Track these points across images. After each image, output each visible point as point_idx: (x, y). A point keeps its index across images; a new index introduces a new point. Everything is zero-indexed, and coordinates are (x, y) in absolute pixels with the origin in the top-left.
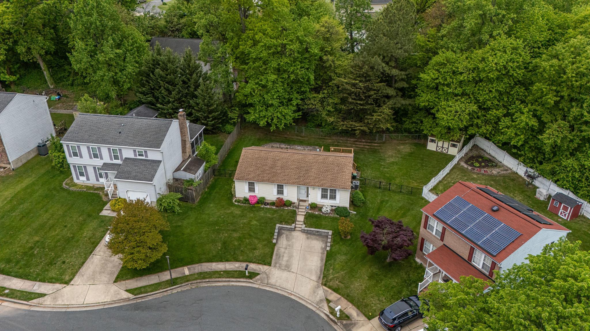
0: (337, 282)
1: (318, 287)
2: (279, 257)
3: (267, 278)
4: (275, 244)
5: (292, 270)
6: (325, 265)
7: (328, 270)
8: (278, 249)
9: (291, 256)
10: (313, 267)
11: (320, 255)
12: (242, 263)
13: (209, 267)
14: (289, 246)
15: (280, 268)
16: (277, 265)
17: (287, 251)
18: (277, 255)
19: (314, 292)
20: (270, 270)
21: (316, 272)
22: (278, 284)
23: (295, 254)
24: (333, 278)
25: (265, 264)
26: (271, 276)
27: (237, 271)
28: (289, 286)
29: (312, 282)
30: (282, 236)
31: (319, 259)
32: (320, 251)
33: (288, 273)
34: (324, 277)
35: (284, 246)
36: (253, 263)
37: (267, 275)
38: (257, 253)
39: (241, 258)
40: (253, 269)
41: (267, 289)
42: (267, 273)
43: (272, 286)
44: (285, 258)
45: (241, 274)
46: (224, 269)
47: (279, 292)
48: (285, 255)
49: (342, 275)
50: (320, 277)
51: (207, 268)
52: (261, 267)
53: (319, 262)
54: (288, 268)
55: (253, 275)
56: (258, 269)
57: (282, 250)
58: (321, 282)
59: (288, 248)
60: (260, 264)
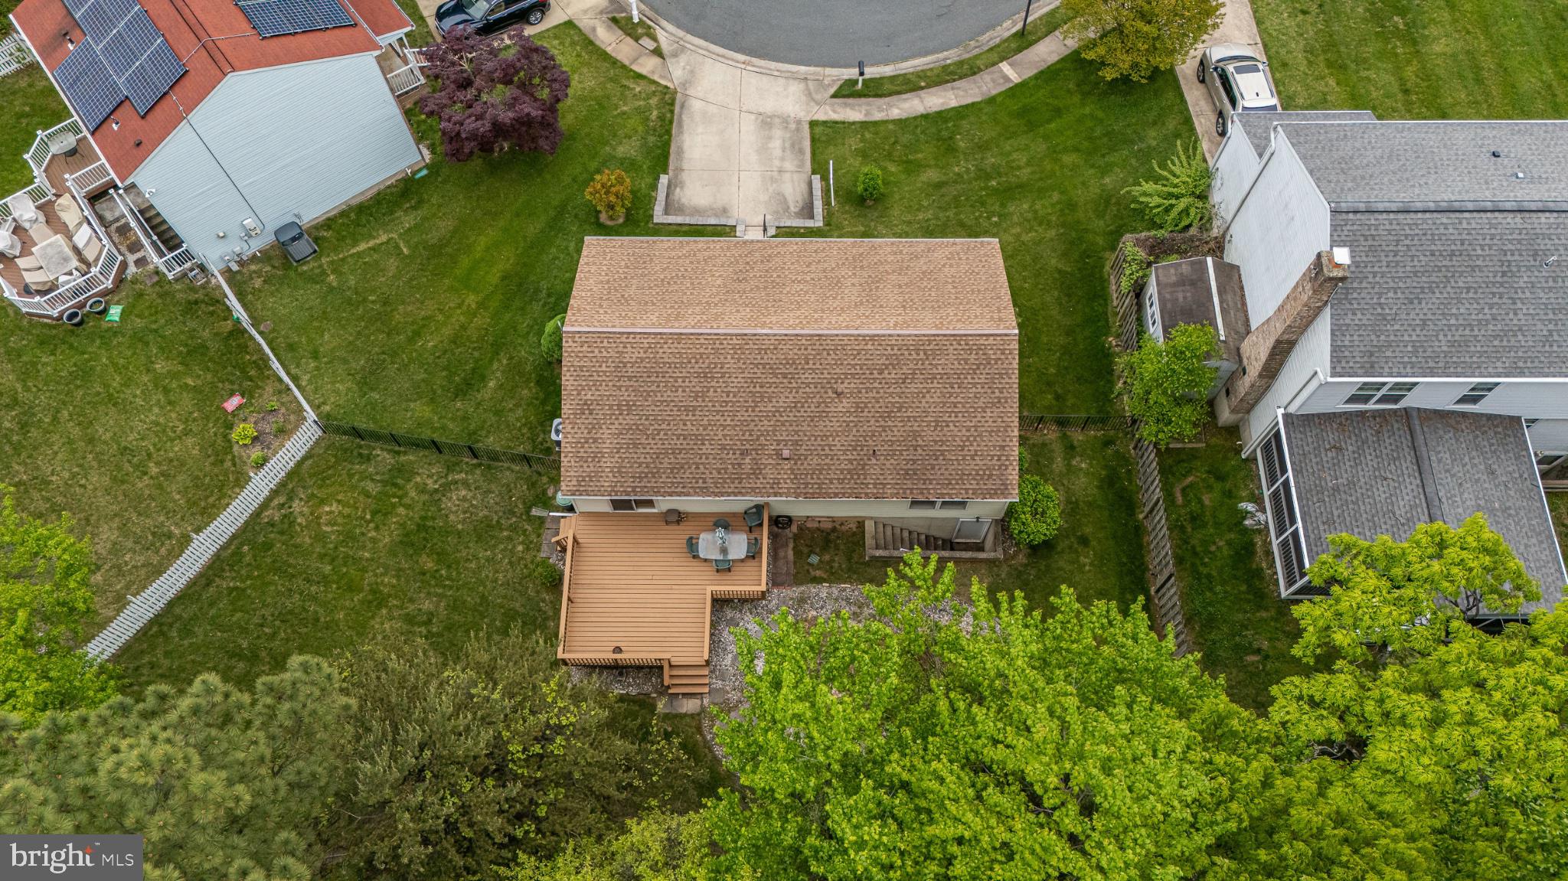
0: (638, 89)
1: (684, 84)
2: (793, 145)
3: (810, 94)
4: (814, 172)
5: (753, 117)
6: (669, 132)
7: (661, 118)
8: (801, 165)
9: (763, 150)
10: (700, 130)
11: (685, 166)
12: (886, 118)
13: (961, 93)
14: (773, 180)
15: (785, 121)
16: (793, 126)
17: (777, 163)
18: (801, 151)
19: (693, 71)
20: (808, 112)
21: (691, 118)
22: (781, 81)
23: (754, 157)
24: (648, 98)
25: (825, 123)
26: (804, 98)
27: (890, 95)
28: (754, 82)
29: (701, 95)
30: (800, 205)
31: (687, 155)
32: (685, 176)
33: (761, 110)
34: (672, 104)
35: (787, 176)
36: (854, 123)
37: (813, 100)
38: (854, 143)
39: (891, 127)
40: (852, 107)
41: (802, 68)
42: (812, 104)
43: (793, 77)
44: (776, 144)
45: (871, 90)
46: (922, 93)
47: (773, 65)
48: (778, 152)
49: (625, 104)
50: (682, 106)
51: (966, 91)
52: (835, 117)
53: (686, 145)
54: (766, 122)
55: (847, 91)
56: (839, 110)
57: (789, 165)
58: (679, 96)
59: (775, 174)
60: (836, 122)
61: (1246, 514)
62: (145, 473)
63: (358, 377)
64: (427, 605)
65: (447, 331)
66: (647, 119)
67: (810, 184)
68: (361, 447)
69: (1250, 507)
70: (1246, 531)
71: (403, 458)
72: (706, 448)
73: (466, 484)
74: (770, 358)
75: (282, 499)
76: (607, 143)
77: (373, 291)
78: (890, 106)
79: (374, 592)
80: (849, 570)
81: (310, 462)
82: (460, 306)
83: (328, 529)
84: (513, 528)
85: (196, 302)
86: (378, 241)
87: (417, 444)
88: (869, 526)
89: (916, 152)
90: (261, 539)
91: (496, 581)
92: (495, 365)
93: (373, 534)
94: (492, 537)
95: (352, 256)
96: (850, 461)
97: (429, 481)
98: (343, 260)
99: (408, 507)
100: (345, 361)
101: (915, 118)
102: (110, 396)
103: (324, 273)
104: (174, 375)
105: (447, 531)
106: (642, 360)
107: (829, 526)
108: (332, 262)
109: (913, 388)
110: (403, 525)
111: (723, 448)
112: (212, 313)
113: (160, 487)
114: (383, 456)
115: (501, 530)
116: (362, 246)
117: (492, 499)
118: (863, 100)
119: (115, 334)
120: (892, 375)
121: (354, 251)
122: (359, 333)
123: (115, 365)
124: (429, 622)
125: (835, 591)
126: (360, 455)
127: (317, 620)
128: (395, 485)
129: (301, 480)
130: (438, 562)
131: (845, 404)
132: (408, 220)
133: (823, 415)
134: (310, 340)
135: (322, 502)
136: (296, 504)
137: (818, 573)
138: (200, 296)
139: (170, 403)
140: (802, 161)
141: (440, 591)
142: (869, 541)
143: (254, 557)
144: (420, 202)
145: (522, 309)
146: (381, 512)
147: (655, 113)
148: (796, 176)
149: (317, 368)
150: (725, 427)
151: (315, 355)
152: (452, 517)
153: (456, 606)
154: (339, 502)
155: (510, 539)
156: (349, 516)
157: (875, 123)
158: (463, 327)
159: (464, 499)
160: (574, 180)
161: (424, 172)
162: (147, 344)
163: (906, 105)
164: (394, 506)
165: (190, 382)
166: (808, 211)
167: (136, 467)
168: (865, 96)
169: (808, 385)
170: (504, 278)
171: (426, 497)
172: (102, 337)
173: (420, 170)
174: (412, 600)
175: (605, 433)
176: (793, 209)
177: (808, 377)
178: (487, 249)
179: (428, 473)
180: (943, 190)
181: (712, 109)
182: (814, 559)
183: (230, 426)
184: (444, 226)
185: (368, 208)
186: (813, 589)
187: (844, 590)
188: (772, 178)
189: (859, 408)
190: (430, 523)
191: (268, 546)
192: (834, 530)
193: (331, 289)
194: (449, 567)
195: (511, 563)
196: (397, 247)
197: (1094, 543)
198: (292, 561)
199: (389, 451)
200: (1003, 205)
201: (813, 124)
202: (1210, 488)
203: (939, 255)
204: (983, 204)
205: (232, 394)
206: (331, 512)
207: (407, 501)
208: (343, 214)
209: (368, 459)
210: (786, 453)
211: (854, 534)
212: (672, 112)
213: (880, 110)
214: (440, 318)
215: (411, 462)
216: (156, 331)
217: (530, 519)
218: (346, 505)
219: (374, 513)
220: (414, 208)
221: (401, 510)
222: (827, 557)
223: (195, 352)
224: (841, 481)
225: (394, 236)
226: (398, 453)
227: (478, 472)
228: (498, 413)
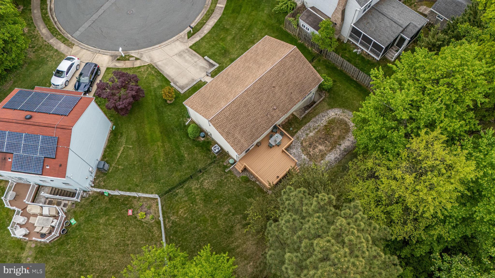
0: (143, 70)
1: (151, 61)
2: (191, 55)
3: (182, 42)
4: (203, 57)
5: (175, 56)
6: (161, 74)
7: (155, 72)
8: (198, 58)
9: (186, 61)
10: (167, 68)
11: (173, 78)
12: (205, 34)
13: (215, 17)
15: (184, 51)
16: (187, 51)
17: (193, 61)
18: (195, 55)
19: (150, 57)
20: (186, 46)
21: (162, 67)
22: (173, 44)
23: (186, 64)
24: (147, 70)
25: (193, 45)
26: (182, 44)
27: (200, 29)
28: (167, 49)
29: (158, 60)
30: (208, 65)
31: (170, 75)
32: (175, 80)
33: (176, 53)
34: (154, 67)
35: (198, 62)
36: (199, 40)
37: (184, 42)
38: (205, 44)
40: (195, 37)
41: (174, 38)
43: (174, 41)
44: (188, 58)
45: (196, 30)
46: (207, 23)
47: (167, 42)
48: (190, 59)
49: (144, 75)
50: (157, 66)
52: (193, 42)
53: (168, 73)
54: (180, 55)
55: (190, 35)
56: (193, 40)
57: (196, 59)
58: (153, 64)
60: (196, 43)
61: (356, 52)
62: (128, 245)
63: (153, 181)
64: (226, 209)
65: (162, 154)
66: (153, 74)
67: (205, 59)
68: (172, 194)
69: (355, 50)
70: (359, 55)
71: (184, 187)
72: (259, 121)
73: (205, 179)
74: (255, 91)
75: (167, 220)
76: (150, 87)
77: (134, 161)
78: (203, 31)
79: (211, 217)
80: (300, 125)
81: (164, 207)
82: (158, 147)
83: (186, 216)
84: (225, 178)
85: (92, 201)
86: (122, 150)
87: (184, 181)
88: (295, 113)
89: (220, 36)
90: (172, 232)
91: (234, 191)
92: (182, 152)
93: (197, 207)
94: (224, 183)
95: (119, 158)
96: (288, 99)
97: (196, 186)
98: (118, 161)
99: (198, 195)
100: (146, 181)
101: (211, 29)
102: (97, 238)
103: (116, 168)
104: (108, 219)
105: (212, 191)
106: (230, 113)
107: (287, 120)
108: (116, 164)
109: (287, 74)
110: (201, 199)
111: (262, 117)
112: (99, 200)
113: (135, 244)
114: (180, 191)
115: (224, 181)
116: (119, 155)
117: (214, 177)
118: (196, 34)
119: (80, 225)
120: (281, 75)
121: (118, 157)
122: (142, 172)
123: (90, 231)
124: (230, 212)
125: (302, 131)
126: (174, 195)
127: (206, 234)
128: (189, 194)
129: (167, 212)
130: (218, 199)
131: (277, 88)
132: (123, 140)
133: (275, 94)
134: (132, 184)
135: (177, 212)
136: (171, 218)
137: (295, 131)
138: (91, 199)
139: (115, 226)
140: (197, 56)
141: (225, 204)
142: (298, 116)
143: (176, 236)
144: (121, 134)
145: (174, 135)
146: (193, 201)
147: (153, 72)
148: (200, 60)
149: (141, 188)
150: (258, 113)
151: (137, 186)
152: (210, 188)
153: (232, 203)
154: (181, 208)
155: (228, 180)
156: (187, 209)
157: (204, 37)
158: (164, 150)
159: (208, 182)
160: (152, 100)
161: (114, 127)
162: (91, 220)
163: (206, 28)
164: (194, 198)
165: (113, 217)
166: (212, 65)
167: (124, 245)
168: (196, 33)
169: (267, 90)
170: (161, 133)
171: (199, 190)
172: (77, 229)
173: (113, 127)
174: (222, 211)
175: (236, 135)
176: (208, 67)
177: (266, 88)
178: (150, 130)
179: (194, 185)
180: (236, 38)
181: (164, 61)
182: (291, 129)
183: (136, 217)
184: (134, 134)
185: (110, 145)
186: (297, 134)
187: (303, 129)
188: (195, 65)
189: (280, 86)
190: (207, 194)
191: (176, 232)
192: (289, 120)
193: (123, 169)
194: (221, 198)
195: (233, 185)
196: (128, 147)
197: (337, 80)
198: (185, 229)
199: (180, 188)
200: (251, 32)
201: (191, 47)
202: (345, 53)
203: (260, 46)
204: (247, 35)
205: (127, 211)
206: (182, 212)
207: (195, 195)
208: (105, 151)
209: (177, 194)
210: (275, 108)
211: (293, 118)
212: (156, 69)
213: (202, 34)
214: (157, 153)
215: (188, 186)
216: (90, 216)
217: (227, 173)
218: (183, 207)
219: (192, 203)
220: (121, 136)
221: (197, 197)
222: (293, 126)
223: (106, 211)
224: (290, 104)
225: (124, 146)
226: (182, 187)
227: (204, 174)
228: (195, 160)
